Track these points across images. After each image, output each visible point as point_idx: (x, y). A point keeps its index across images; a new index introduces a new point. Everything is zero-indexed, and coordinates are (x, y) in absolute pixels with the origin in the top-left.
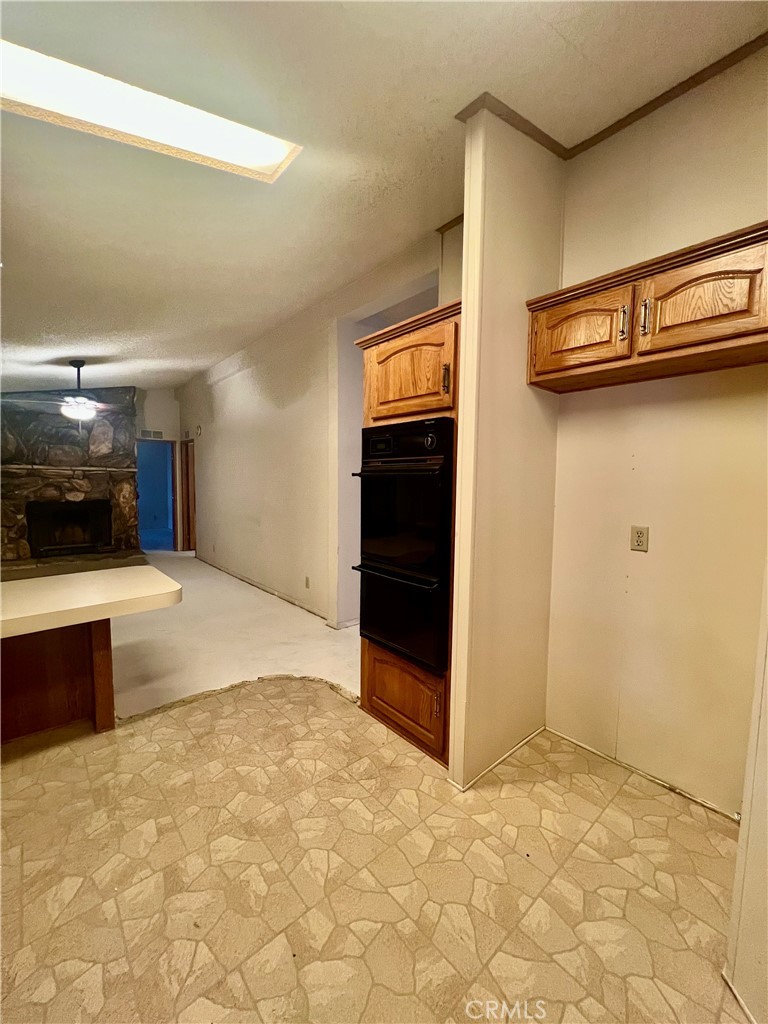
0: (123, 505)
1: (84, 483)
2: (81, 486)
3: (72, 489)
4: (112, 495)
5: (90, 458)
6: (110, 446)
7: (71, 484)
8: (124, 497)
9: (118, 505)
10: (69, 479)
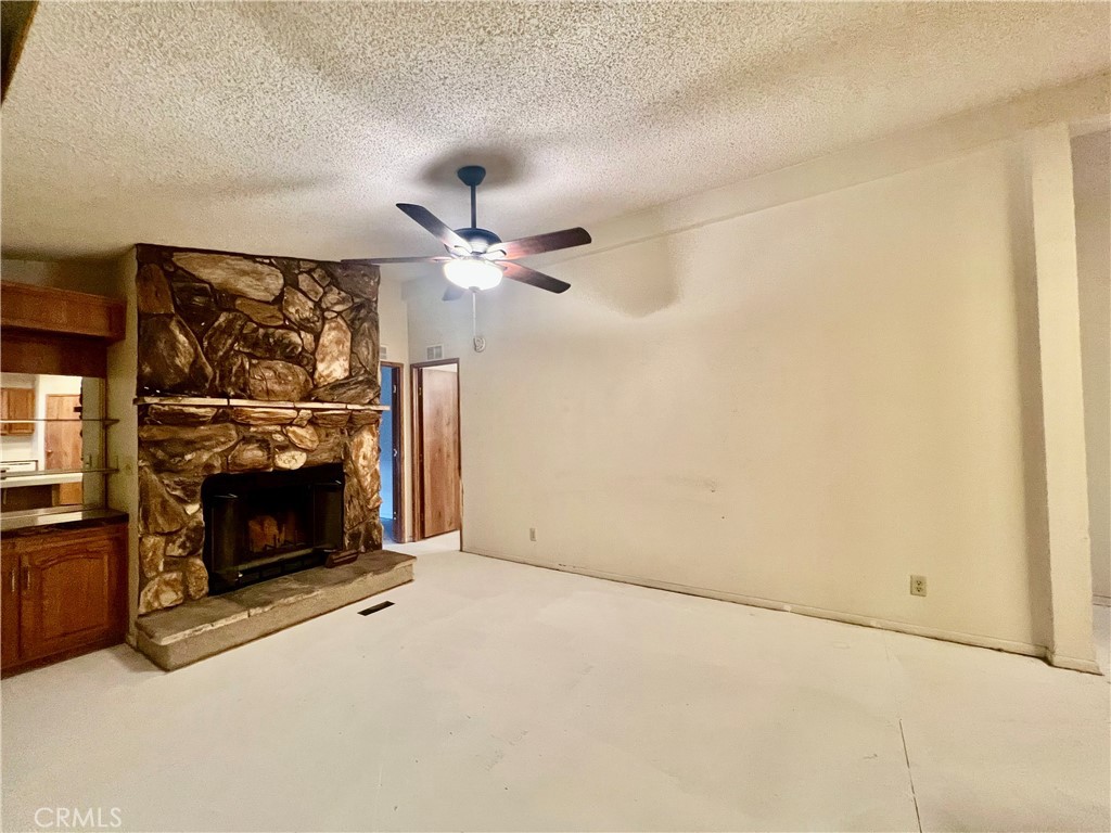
0: (362, 471)
1: (306, 435)
2: (301, 437)
3: (288, 446)
4: (347, 453)
5: (316, 386)
6: (347, 366)
7: (286, 436)
8: (364, 458)
9: (356, 472)
10: (283, 425)
